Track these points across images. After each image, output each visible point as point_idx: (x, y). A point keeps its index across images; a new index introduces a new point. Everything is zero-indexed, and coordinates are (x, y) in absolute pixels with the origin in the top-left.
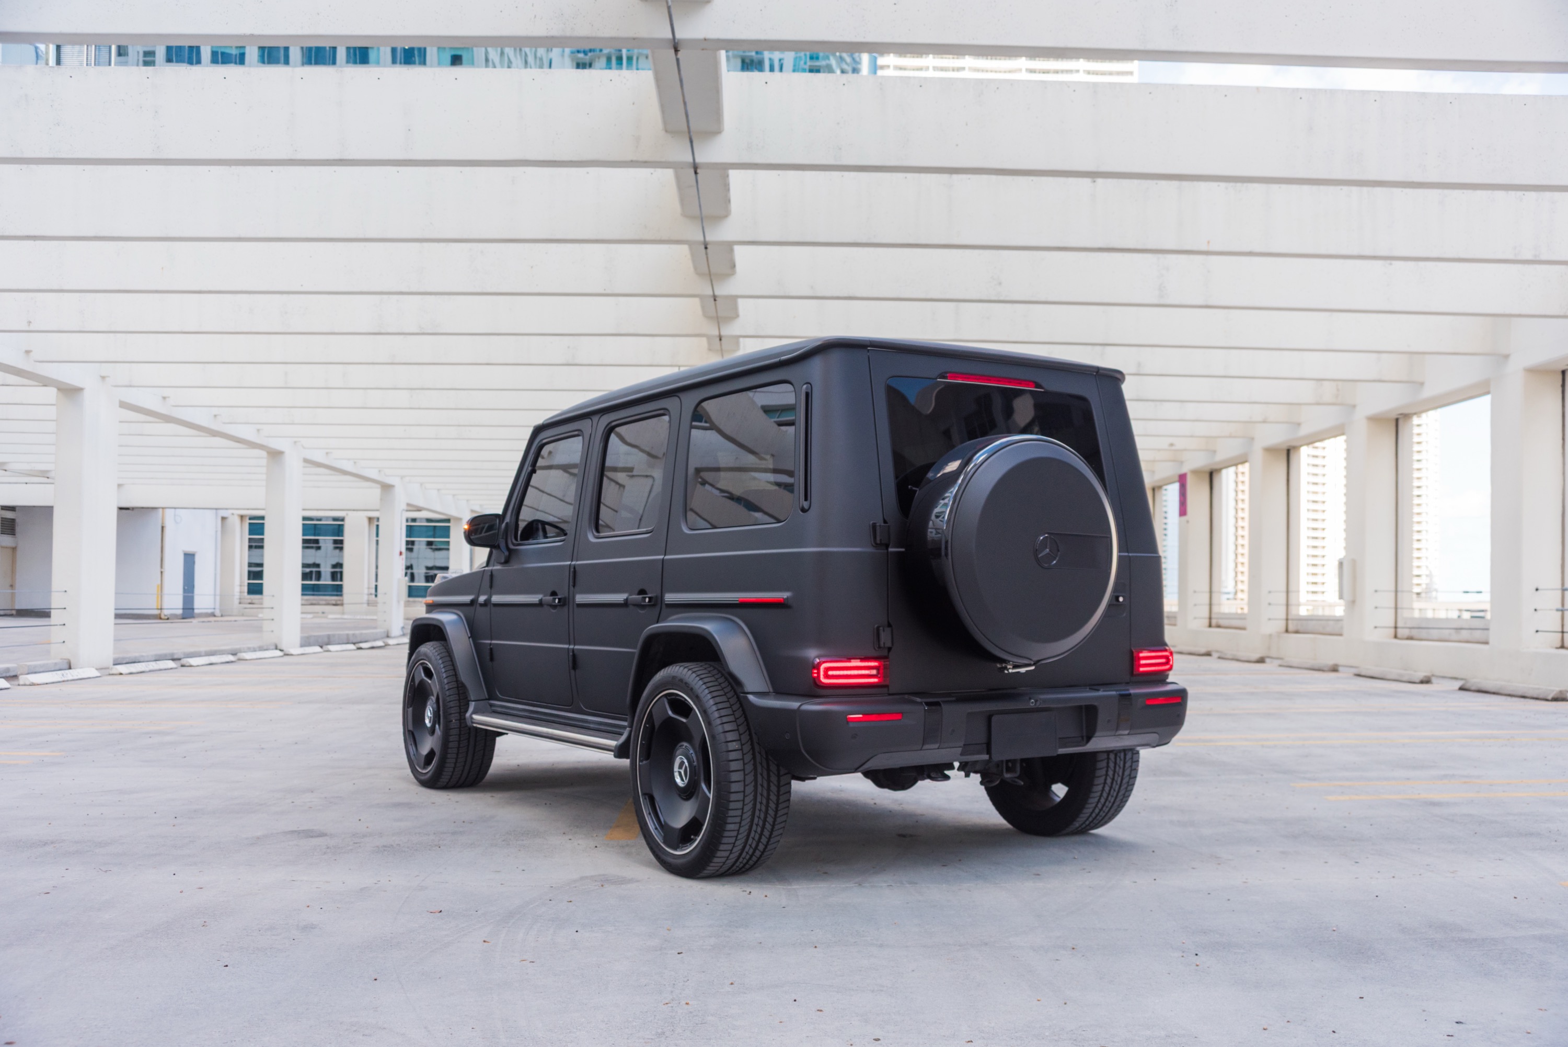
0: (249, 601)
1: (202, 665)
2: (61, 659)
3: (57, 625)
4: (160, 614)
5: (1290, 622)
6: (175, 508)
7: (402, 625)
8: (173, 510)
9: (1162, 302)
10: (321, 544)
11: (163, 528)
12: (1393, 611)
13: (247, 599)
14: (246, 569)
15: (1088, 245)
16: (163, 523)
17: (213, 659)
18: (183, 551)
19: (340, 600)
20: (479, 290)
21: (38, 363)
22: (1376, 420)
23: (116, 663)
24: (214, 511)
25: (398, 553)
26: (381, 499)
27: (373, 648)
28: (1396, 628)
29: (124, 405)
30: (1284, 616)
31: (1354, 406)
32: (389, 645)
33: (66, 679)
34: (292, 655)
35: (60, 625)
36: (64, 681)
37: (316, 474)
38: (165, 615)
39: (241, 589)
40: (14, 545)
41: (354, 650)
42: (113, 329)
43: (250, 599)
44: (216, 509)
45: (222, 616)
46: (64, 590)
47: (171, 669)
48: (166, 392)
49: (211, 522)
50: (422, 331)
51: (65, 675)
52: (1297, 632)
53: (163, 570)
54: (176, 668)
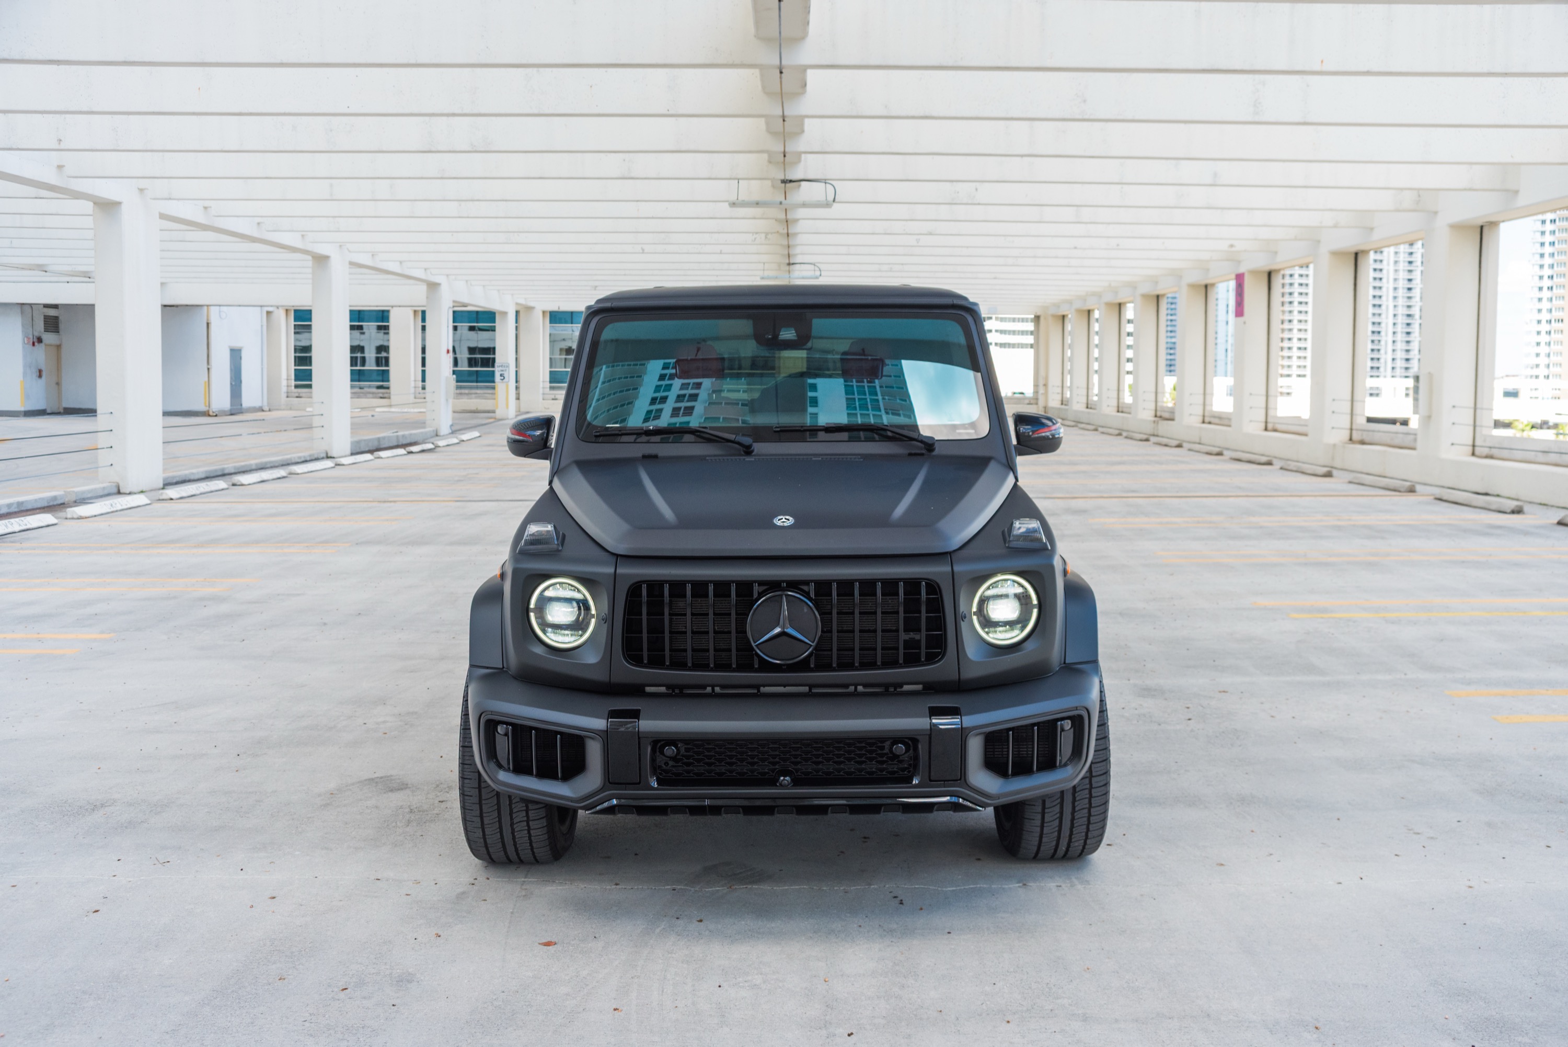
0: (297, 395)
1: (254, 483)
2: (110, 482)
3: (103, 448)
4: (208, 411)
5: (1354, 432)
6: (220, 306)
7: (450, 423)
8: (218, 307)
9: (1257, 119)
10: (365, 330)
11: (208, 324)
12: (1471, 428)
13: (295, 393)
14: (292, 355)
15: (1191, 67)
16: (208, 320)
17: (265, 475)
18: (229, 347)
19: (387, 393)
20: (536, 112)
21: (72, 179)
22: (1458, 228)
23: (167, 484)
24: (259, 308)
25: (446, 351)
26: (427, 298)
27: (423, 451)
28: (1474, 446)
29: (163, 216)
30: (1348, 426)
31: (1436, 213)
32: (439, 447)
33: (115, 509)
34: (343, 465)
35: (107, 448)
36: (112, 512)
37: (361, 274)
38: (213, 412)
39: (288, 383)
40: (58, 343)
41: (405, 455)
42: (149, 148)
43: (297, 392)
44: (261, 306)
45: (270, 410)
46: (110, 412)
47: (223, 489)
48: (207, 204)
49: (255, 317)
50: (474, 149)
51: (114, 505)
52: (1362, 443)
53: (209, 367)
54: (227, 489)
